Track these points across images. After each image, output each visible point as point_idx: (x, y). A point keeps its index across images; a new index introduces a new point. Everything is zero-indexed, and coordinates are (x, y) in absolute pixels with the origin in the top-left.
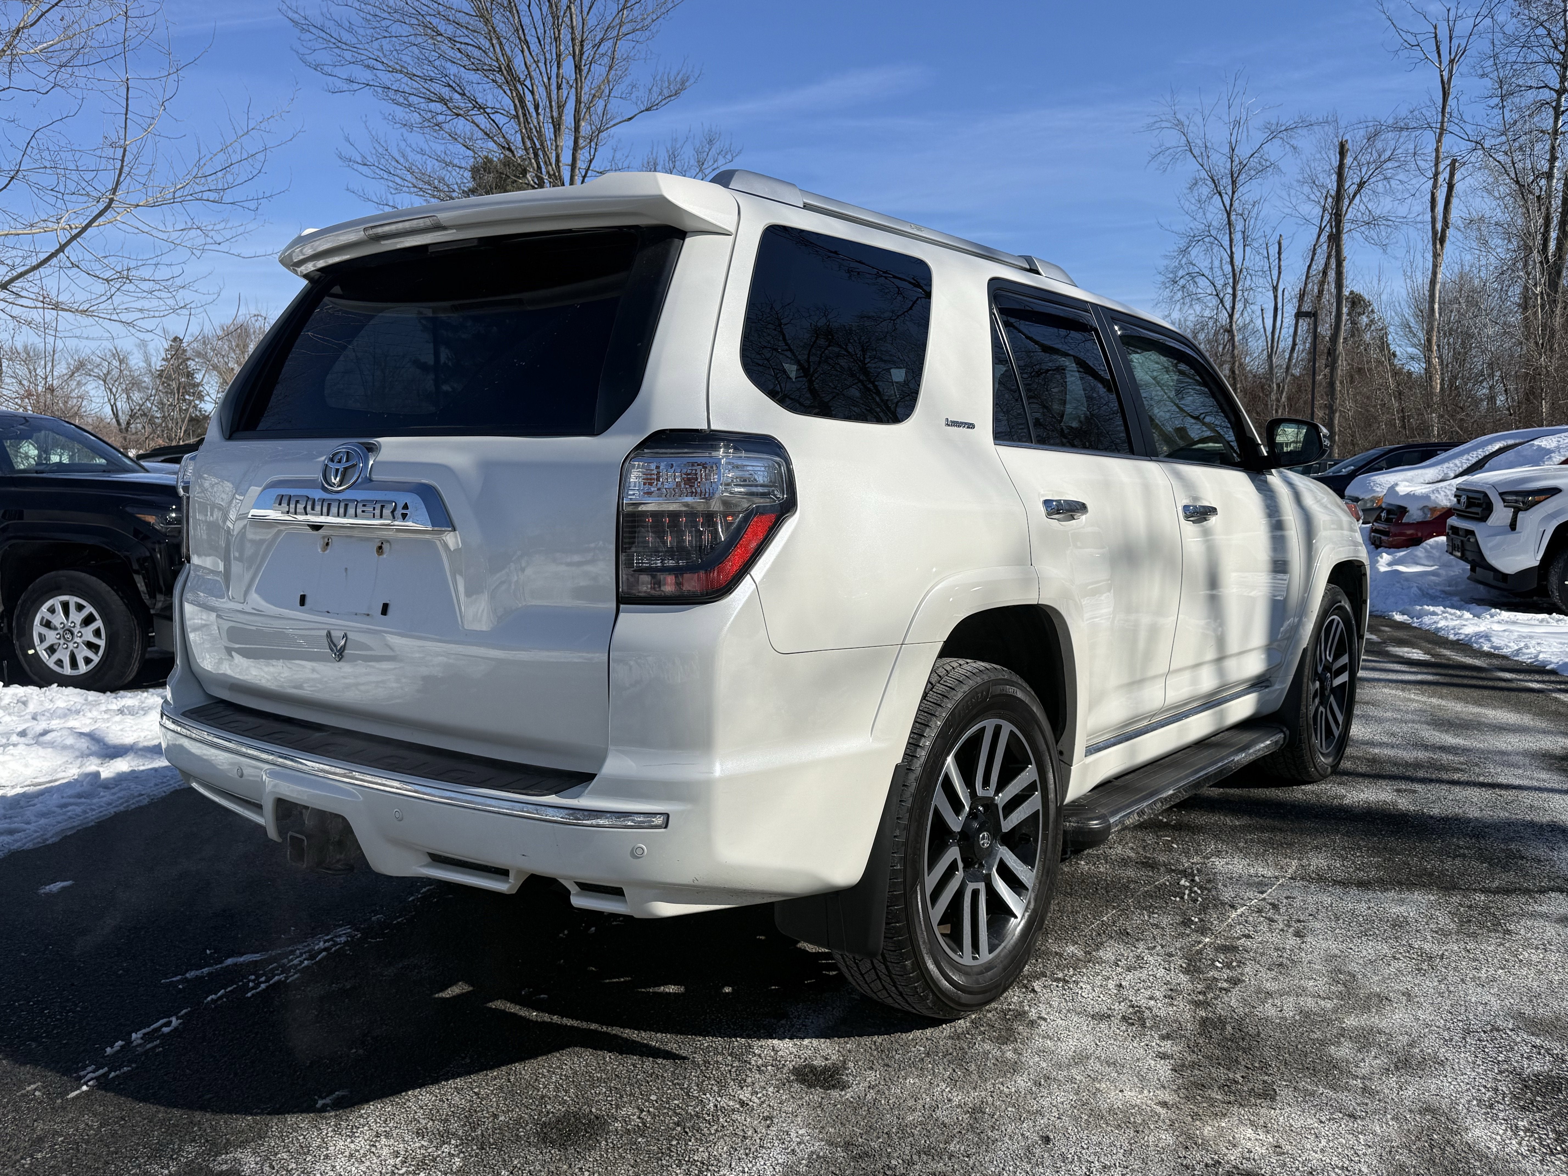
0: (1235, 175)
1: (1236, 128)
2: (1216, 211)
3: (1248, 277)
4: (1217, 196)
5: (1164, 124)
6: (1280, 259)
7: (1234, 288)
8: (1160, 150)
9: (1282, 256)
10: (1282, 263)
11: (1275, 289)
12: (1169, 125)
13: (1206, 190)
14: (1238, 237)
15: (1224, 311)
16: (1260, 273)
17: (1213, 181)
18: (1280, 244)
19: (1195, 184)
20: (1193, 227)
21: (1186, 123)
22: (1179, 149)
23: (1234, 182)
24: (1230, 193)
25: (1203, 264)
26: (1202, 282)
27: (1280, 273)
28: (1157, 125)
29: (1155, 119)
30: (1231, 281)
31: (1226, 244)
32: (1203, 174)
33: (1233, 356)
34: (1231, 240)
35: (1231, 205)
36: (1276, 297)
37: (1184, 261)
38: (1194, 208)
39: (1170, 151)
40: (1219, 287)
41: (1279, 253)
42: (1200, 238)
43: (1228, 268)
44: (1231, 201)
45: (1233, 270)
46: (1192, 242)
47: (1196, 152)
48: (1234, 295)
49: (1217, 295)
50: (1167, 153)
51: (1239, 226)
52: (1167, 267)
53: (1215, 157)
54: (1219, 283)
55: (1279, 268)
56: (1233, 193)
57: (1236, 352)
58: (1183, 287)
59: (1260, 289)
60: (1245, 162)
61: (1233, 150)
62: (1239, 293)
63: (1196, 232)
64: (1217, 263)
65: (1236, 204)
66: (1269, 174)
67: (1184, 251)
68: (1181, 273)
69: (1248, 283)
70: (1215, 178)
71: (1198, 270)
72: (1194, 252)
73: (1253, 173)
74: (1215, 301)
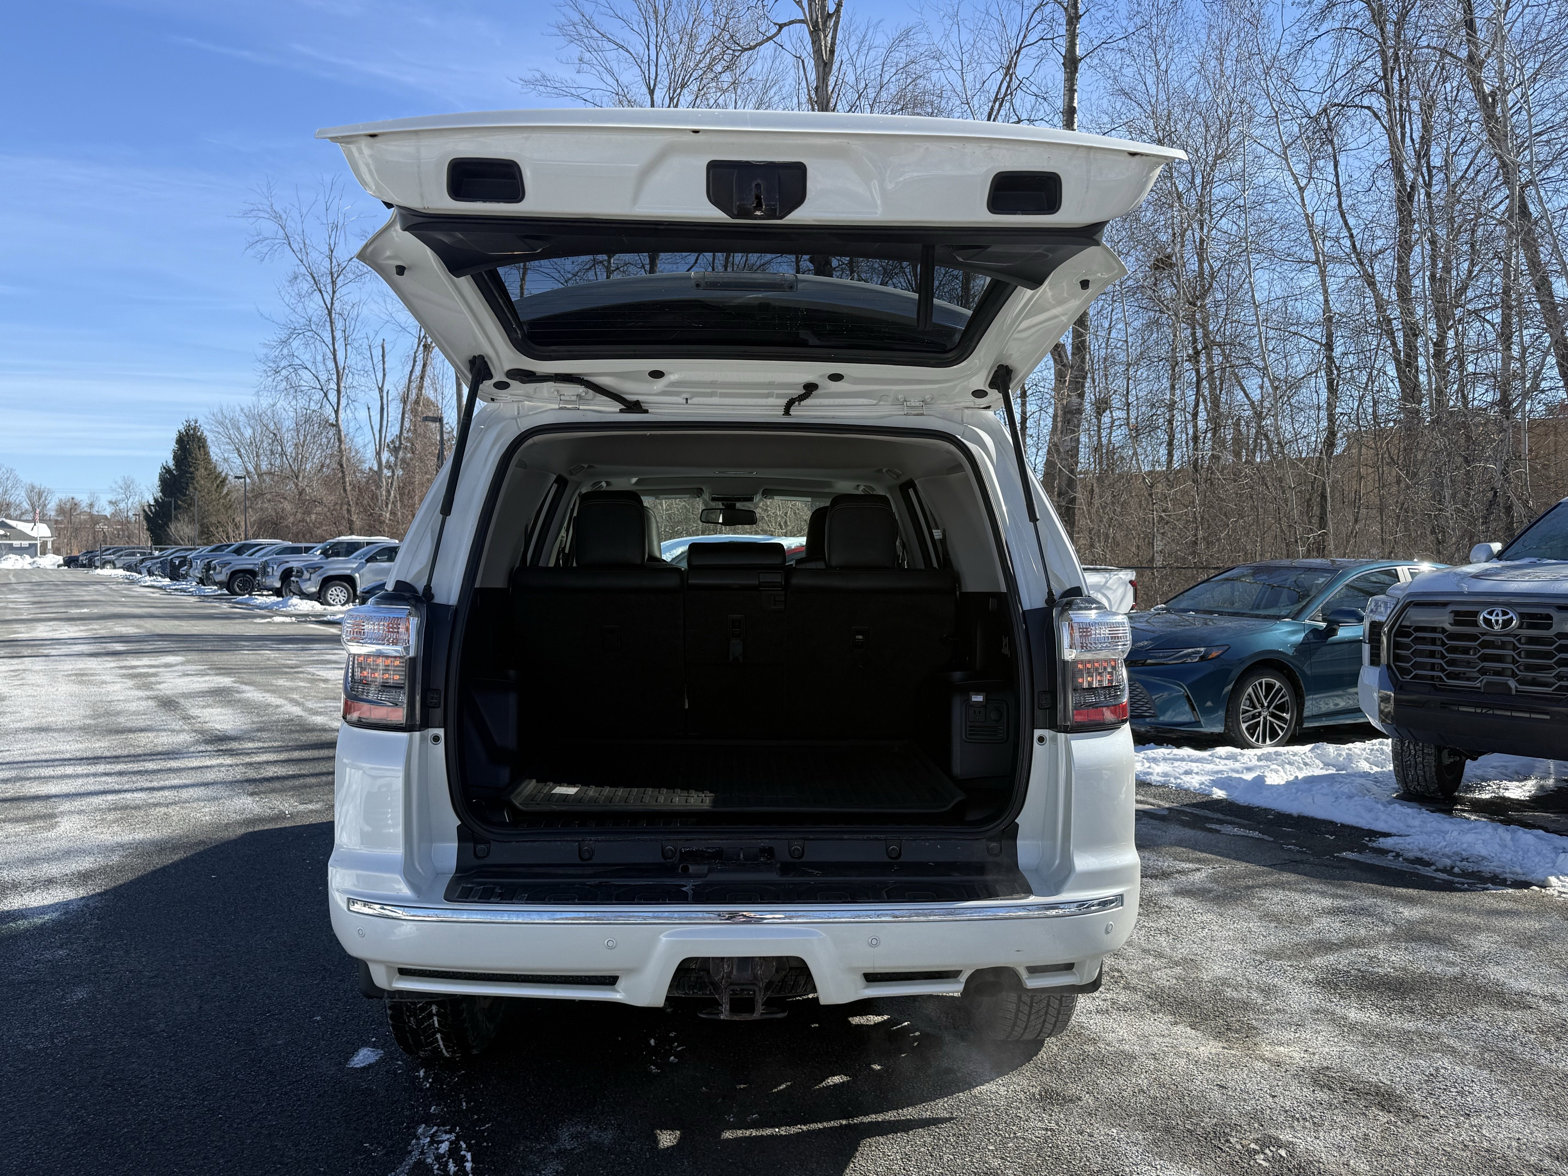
0: (335, 276)
1: (334, 232)
2: (316, 307)
3: (350, 375)
4: (317, 293)
5: (262, 214)
6: (384, 363)
7: (338, 385)
8: (257, 238)
9: (386, 359)
10: (386, 366)
11: (381, 390)
12: (267, 216)
13: (306, 286)
14: (338, 334)
15: (328, 406)
16: (362, 372)
17: (314, 278)
18: (383, 348)
19: (296, 278)
20: (293, 320)
21: (284, 216)
22: (277, 241)
23: (333, 283)
24: (331, 293)
25: (306, 357)
26: (306, 375)
27: (384, 375)
28: (254, 213)
29: (252, 207)
30: (335, 377)
31: (329, 340)
32: (303, 270)
33: (340, 451)
34: (333, 338)
35: (332, 304)
36: (382, 398)
37: (285, 351)
38: (293, 301)
39: (268, 241)
40: (323, 382)
41: (383, 356)
42: (301, 331)
43: (331, 365)
44: (332, 299)
45: (337, 367)
46: (293, 334)
47: (295, 246)
48: (339, 391)
49: (322, 389)
50: (265, 243)
51: (339, 325)
52: (266, 356)
53: (314, 255)
54: (323, 377)
55: (384, 370)
56: (334, 292)
57: (343, 446)
58: (287, 378)
59: (363, 388)
60: (344, 264)
61: (332, 252)
62: (342, 389)
63: (296, 325)
64: (319, 358)
65: (337, 305)
66: (367, 280)
67: (284, 343)
68: (282, 364)
69: (349, 380)
70: (315, 275)
71: (300, 363)
72: (295, 344)
73: (351, 276)
74: (318, 396)
